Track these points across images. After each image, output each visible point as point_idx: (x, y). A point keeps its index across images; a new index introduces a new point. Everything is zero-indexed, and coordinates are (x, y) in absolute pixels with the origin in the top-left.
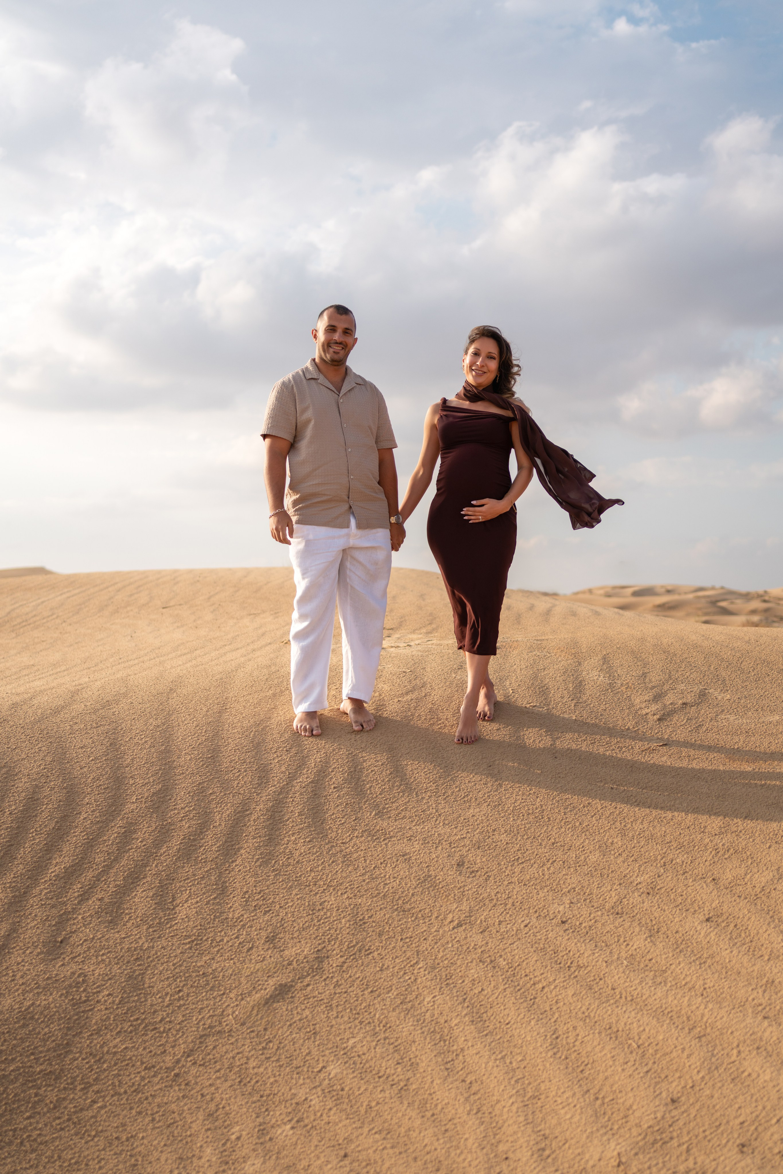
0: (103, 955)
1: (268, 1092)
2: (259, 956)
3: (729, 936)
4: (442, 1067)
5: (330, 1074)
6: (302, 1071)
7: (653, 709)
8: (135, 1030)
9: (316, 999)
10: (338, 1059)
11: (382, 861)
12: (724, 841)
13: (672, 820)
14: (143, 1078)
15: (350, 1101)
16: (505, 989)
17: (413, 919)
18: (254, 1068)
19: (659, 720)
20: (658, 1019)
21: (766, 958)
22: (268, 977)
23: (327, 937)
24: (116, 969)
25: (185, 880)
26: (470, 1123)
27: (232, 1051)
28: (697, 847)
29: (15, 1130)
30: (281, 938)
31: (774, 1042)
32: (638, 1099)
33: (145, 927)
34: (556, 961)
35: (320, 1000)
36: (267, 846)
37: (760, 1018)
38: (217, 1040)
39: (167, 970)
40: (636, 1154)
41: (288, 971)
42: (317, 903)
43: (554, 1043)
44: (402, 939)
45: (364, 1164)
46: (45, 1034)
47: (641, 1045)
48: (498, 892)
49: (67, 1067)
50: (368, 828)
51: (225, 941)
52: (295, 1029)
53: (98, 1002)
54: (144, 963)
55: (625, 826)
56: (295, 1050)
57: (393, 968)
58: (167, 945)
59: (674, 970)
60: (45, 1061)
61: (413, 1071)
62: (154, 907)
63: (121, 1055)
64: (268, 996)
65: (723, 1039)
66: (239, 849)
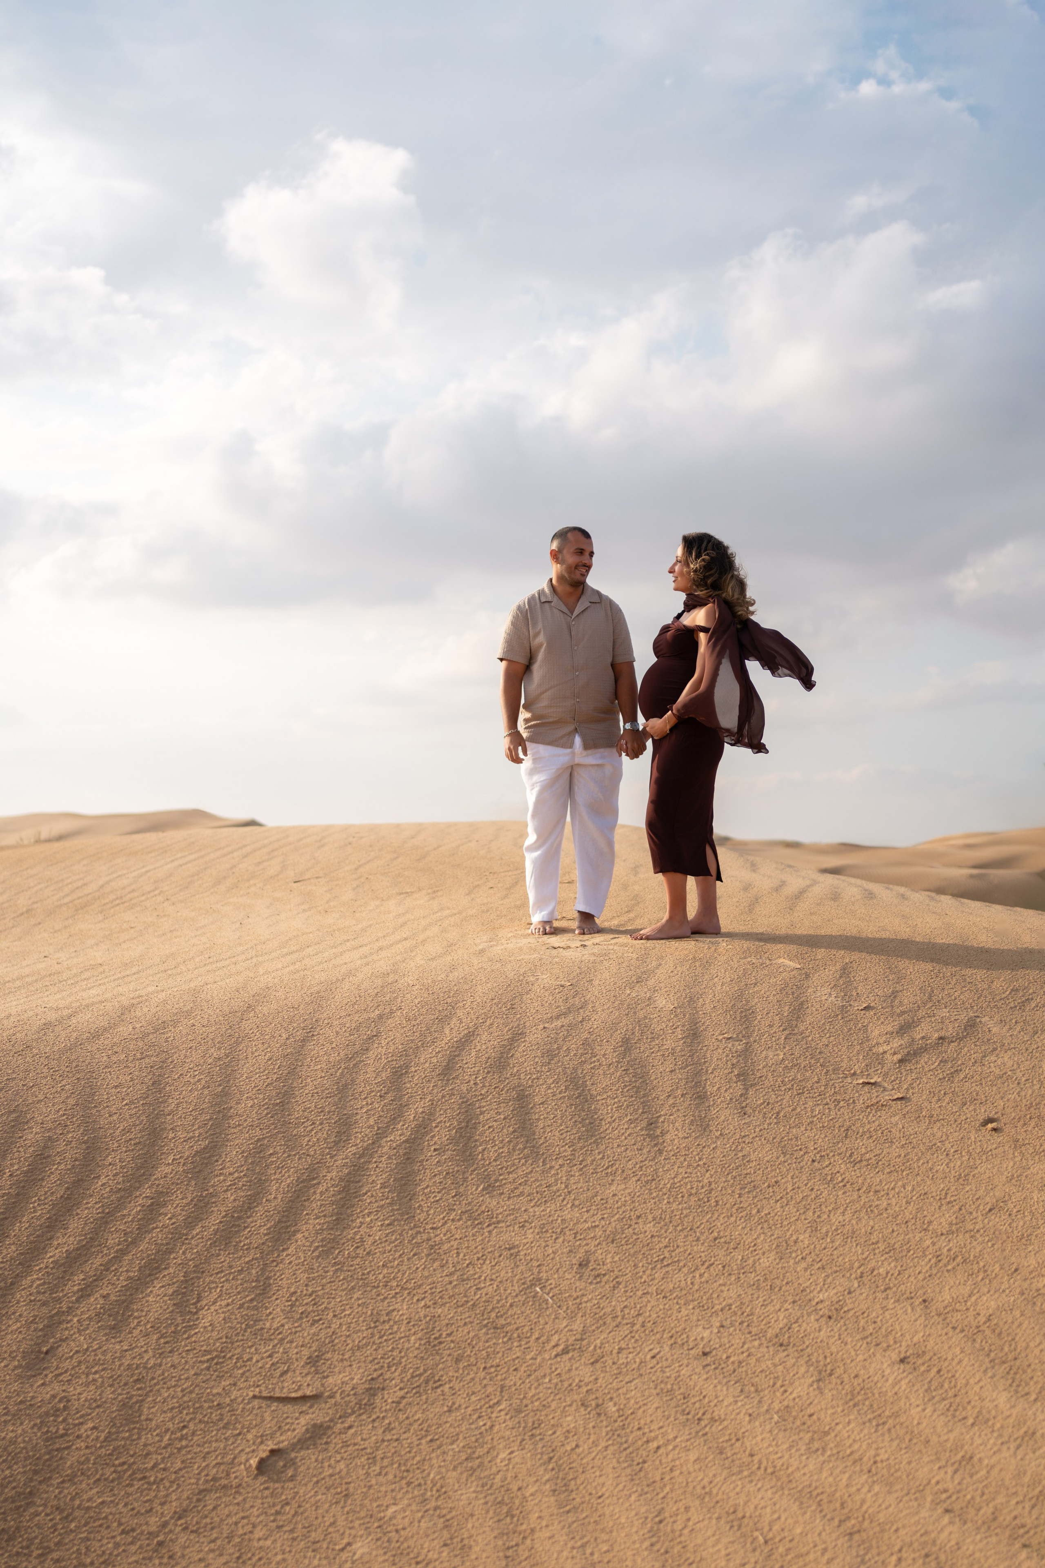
0: (96, 1373)
2: (293, 1383)
3: (926, 1386)
4: (501, 1554)
5: (354, 1554)
6: (321, 1547)
7: (895, 1045)
8: (119, 1478)
9: (357, 1447)
10: (370, 1534)
11: (480, 1255)
12: (951, 1245)
13: (886, 1209)
14: (117, 1545)
16: (607, 1447)
17: (505, 1340)
18: (259, 1539)
19: (901, 1061)
20: (802, 1503)
21: (970, 1421)
22: (301, 1413)
23: (387, 1361)
24: (108, 1394)
25: (217, 1273)
27: (236, 1514)
28: (912, 1252)
30: (328, 1360)
31: (951, 1547)
33: (155, 1337)
34: (684, 1410)
35: (362, 1450)
36: (332, 1229)
37: (940, 1510)
38: (220, 1497)
39: (173, 1397)
41: (328, 1405)
42: (383, 1312)
43: (655, 1528)
44: (485, 1368)
47: (771, 1539)
48: (625, 1307)
49: (25, 1524)
50: (470, 1208)
51: (254, 1360)
52: (323, 1488)
53: (78, 1437)
54: (146, 1387)
55: (819, 1217)
56: (317, 1518)
57: (466, 1408)
58: (179, 1363)
59: (839, 1432)
61: (462, 1557)
62: (171, 1309)
63: (95, 1512)
64: (295, 1440)
65: (882, 1538)
66: (295, 1232)
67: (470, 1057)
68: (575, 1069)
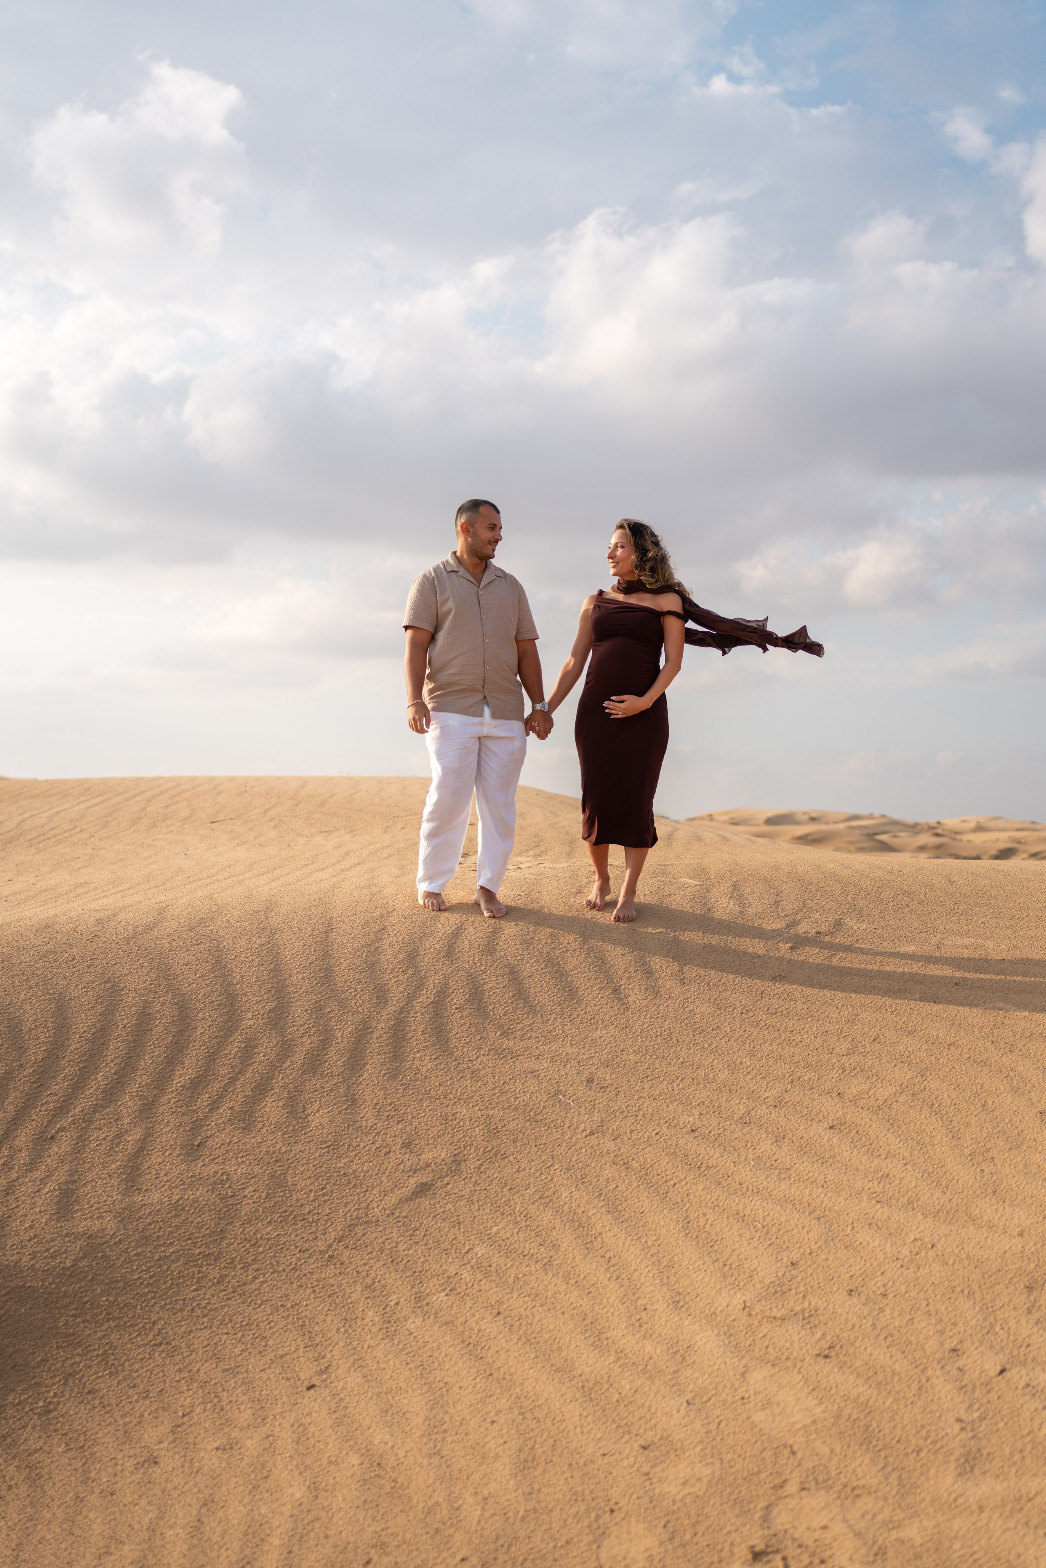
0: (242, 1157)
1: (419, 1269)
2: (396, 1159)
3: (851, 1140)
4: (583, 1247)
5: (476, 1254)
6: (450, 1252)
7: (785, 937)
8: (286, 1220)
9: (457, 1195)
10: (484, 1243)
11: (511, 1077)
12: (851, 1061)
15: (498, 1274)
16: (638, 1186)
17: (546, 1128)
18: (403, 1251)
19: (791, 948)
20: (782, 1206)
21: (884, 1157)
22: (408, 1176)
23: (462, 1144)
24: (257, 1170)
25: (314, 1092)
26: (611, 1286)
27: (381, 1237)
28: (825, 1067)
29: (184, 1300)
30: (417, 1144)
32: (762, 1264)
33: (280, 1133)
34: (687, 1163)
35: (461, 1196)
36: (393, 1062)
37: (873, 1202)
38: (365, 1228)
39: (308, 1171)
40: (759, 1301)
41: (427, 1172)
42: (450, 1114)
43: (686, 1226)
44: (536, 1146)
45: (517, 1318)
46: (198, 1223)
47: (766, 1225)
48: (628, 1106)
49: (225, 1249)
50: (494, 1047)
51: (362, 1146)
52: (440, 1220)
53: (244, 1196)
54: (284, 1165)
55: (754, 1047)
56: (441, 1237)
57: (529, 1169)
58: (305, 1149)
59: (798, 1168)
60: (202, 1245)
61: (555, 1251)
62: (286, 1115)
63: (274, 1241)
64: (410, 1193)
65: (839, 1218)
67: (464, 944)
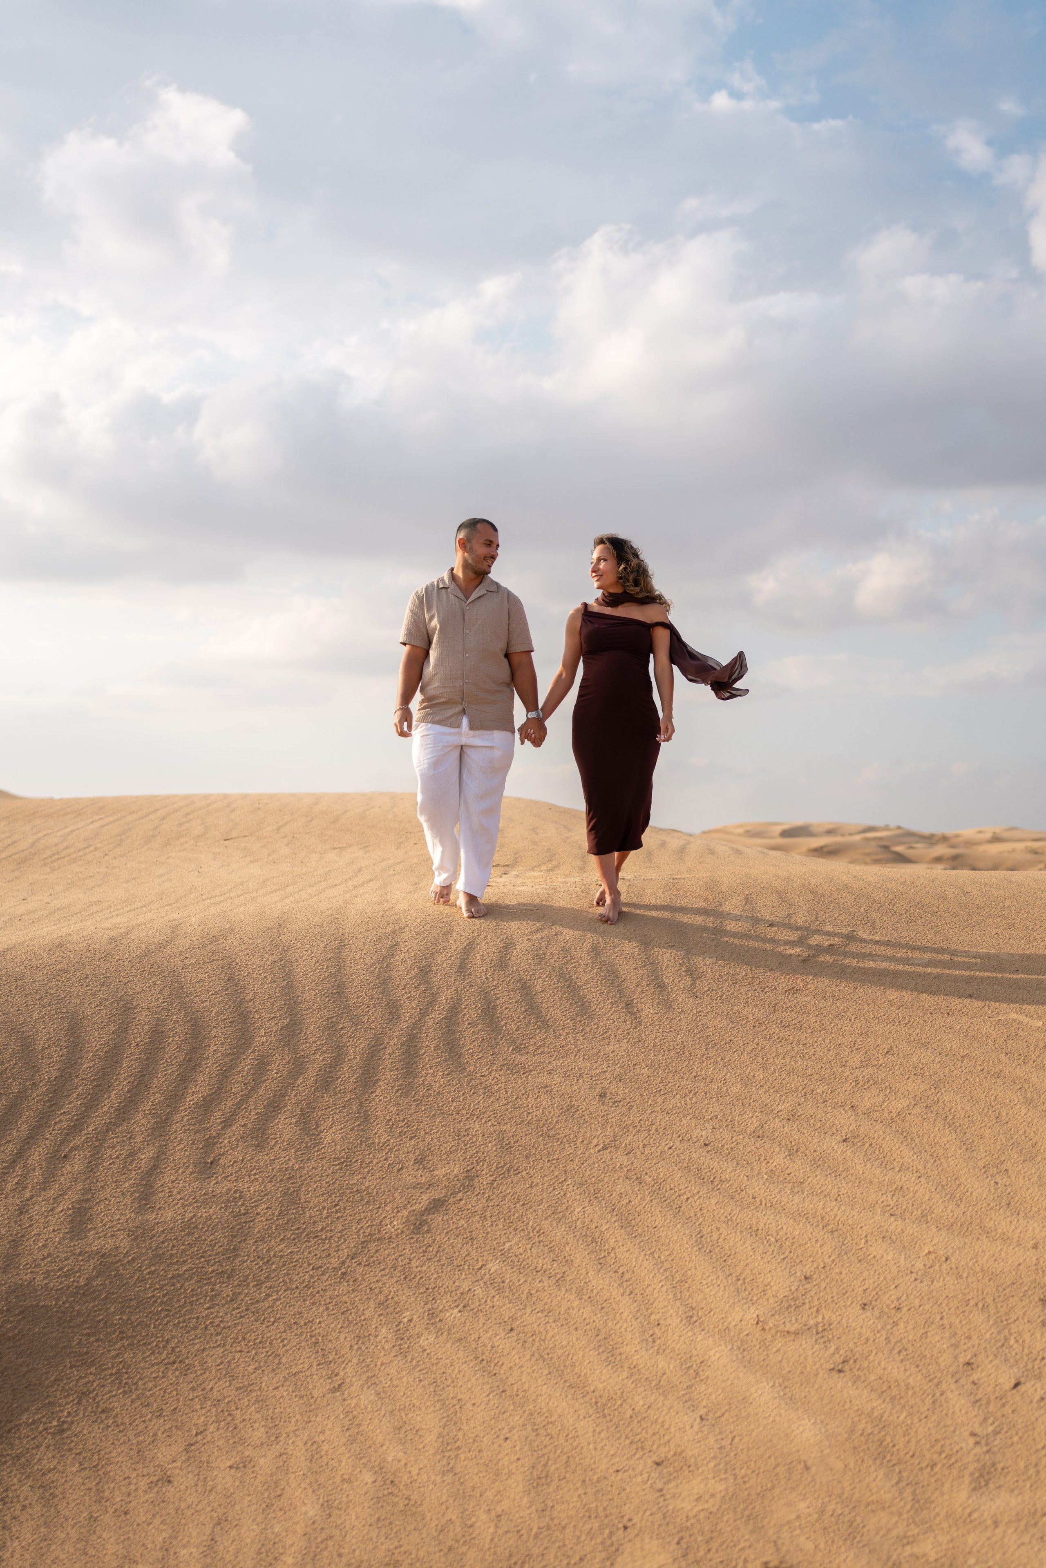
1: (433, 1285)
2: (409, 1175)
3: (864, 1153)
4: (596, 1262)
5: (489, 1270)
6: (463, 1269)
8: (297, 1238)
9: (469, 1211)
11: (524, 1092)
12: (864, 1074)
13: (814, 1055)
15: (511, 1290)
16: (651, 1200)
17: (558, 1143)
18: (416, 1267)
20: (795, 1219)
22: (421, 1193)
23: (475, 1160)
24: (270, 1187)
25: (326, 1109)
27: (394, 1254)
28: (838, 1079)
29: (198, 1318)
30: (430, 1160)
32: (775, 1278)
33: (293, 1150)
34: (700, 1177)
35: (474, 1212)
36: (405, 1078)
38: (378, 1245)
39: (321, 1187)
40: (773, 1315)
41: (440, 1188)
42: (462, 1130)
43: (699, 1240)
44: (548, 1161)
45: (530, 1334)
46: (211, 1241)
47: (779, 1239)
48: (641, 1120)
49: (238, 1267)
50: (506, 1062)
51: (374, 1162)
52: (453, 1236)
54: (297, 1182)
55: (767, 1061)
56: (454, 1253)
57: (542, 1185)
58: (318, 1166)
59: (811, 1181)
60: (215, 1263)
61: (568, 1266)
62: (299, 1132)
63: (287, 1259)
64: (423, 1209)
65: (853, 1232)
66: (377, 1081)
67: (476, 959)
68: (561, 968)
